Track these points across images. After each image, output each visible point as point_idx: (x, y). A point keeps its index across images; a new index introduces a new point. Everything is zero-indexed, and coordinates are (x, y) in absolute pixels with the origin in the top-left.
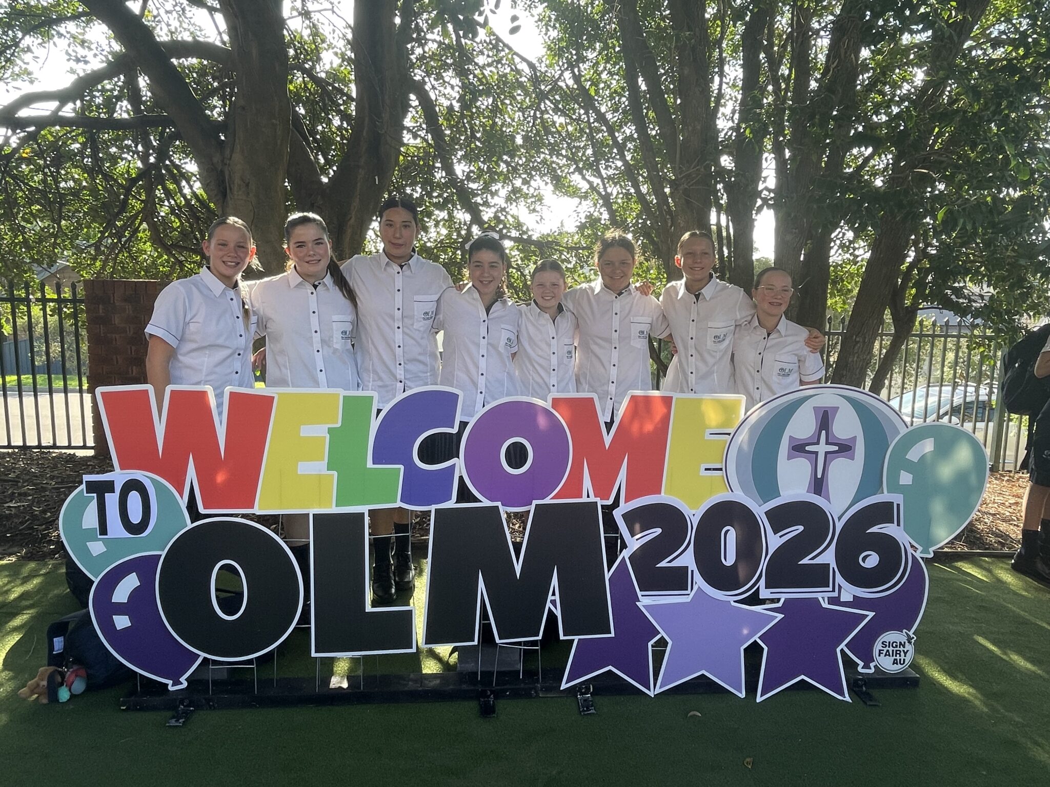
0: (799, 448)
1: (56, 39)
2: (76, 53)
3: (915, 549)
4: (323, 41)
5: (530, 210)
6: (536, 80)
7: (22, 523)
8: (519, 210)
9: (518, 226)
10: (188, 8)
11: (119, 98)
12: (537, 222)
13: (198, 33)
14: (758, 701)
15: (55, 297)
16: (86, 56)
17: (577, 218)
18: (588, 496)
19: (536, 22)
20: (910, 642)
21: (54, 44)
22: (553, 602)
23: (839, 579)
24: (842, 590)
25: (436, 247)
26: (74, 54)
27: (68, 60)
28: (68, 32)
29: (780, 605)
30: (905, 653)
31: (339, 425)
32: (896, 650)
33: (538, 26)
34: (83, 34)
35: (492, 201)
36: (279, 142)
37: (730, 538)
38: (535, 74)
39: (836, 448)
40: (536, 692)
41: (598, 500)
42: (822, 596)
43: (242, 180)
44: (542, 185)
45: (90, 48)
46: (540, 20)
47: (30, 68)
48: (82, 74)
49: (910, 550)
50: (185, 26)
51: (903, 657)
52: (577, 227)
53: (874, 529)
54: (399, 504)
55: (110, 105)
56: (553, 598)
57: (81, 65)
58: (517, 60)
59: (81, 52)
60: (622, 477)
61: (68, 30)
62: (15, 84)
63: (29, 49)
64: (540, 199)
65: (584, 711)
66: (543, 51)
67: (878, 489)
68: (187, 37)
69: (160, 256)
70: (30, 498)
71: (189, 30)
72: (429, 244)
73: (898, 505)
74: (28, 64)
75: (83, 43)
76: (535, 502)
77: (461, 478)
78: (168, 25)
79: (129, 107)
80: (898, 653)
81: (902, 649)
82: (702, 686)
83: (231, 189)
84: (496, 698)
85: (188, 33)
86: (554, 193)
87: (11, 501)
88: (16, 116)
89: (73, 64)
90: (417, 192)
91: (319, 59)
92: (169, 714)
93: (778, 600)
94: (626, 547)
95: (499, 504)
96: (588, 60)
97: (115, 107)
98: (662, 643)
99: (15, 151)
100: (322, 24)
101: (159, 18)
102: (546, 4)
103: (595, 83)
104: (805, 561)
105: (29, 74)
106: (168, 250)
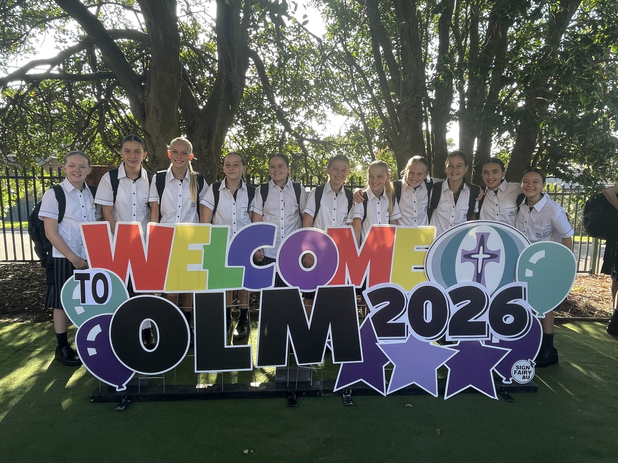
0: (467, 256)
1: (48, 29)
2: (60, 37)
3: (535, 313)
4: (199, 28)
5: (319, 123)
6: (322, 48)
7: (33, 302)
8: (313, 123)
9: (312, 132)
10: (122, 10)
11: (83, 62)
12: (323, 130)
13: (129, 24)
14: (445, 399)
15: (49, 175)
16: (65, 39)
17: (345, 128)
18: (348, 284)
19: (321, 14)
20: (532, 366)
21: (48, 32)
22: (329, 343)
23: (491, 330)
24: (493, 337)
25: (265, 145)
26: (59, 38)
27: (56, 41)
28: (55, 25)
29: (457, 345)
30: (530, 372)
31: (209, 244)
32: (524, 371)
33: (322, 17)
34: (64, 26)
35: (297, 118)
36: (175, 86)
37: (429, 307)
38: (321, 44)
39: (489, 256)
40: (320, 393)
41: (354, 285)
42: (481, 340)
43: (154, 108)
44: (325, 108)
45: (67, 34)
46: (323, 13)
47: (34, 46)
48: (63, 49)
49: (532, 314)
50: (121, 20)
51: (528, 375)
52: (346, 133)
53: (511, 302)
54: (243, 288)
55: (79, 65)
56: (329, 340)
57: (63, 44)
58: (310, 36)
59: (63, 36)
60: (367, 272)
61: (55, 24)
62: (26, 55)
63: (34, 36)
64: (325, 116)
65: (346, 403)
66: (326, 31)
67: (514, 279)
68: (123, 28)
69: (107, 152)
70: (37, 288)
71: (123, 23)
72: (260, 143)
73: (525, 288)
74: (32, 43)
75: (64, 31)
76: (318, 287)
77: (277, 273)
78: (112, 21)
79: (90, 67)
80: (525, 372)
81: (528, 370)
82: (414, 391)
83: (148, 114)
84: (297, 396)
85: (122, 25)
86: (333, 113)
87: (27, 290)
88: (27, 74)
89: (58, 44)
90: (253, 114)
91: (197, 38)
92: (117, 404)
93: (456, 342)
94: (370, 312)
95: (298, 288)
96: (352, 36)
97: (82, 67)
98: (391, 366)
99: (26, 93)
100: (199, 18)
101: (107, 16)
102: (327, 4)
103: (356, 50)
104: (472, 320)
105: (33, 49)
106: (111, 148)
